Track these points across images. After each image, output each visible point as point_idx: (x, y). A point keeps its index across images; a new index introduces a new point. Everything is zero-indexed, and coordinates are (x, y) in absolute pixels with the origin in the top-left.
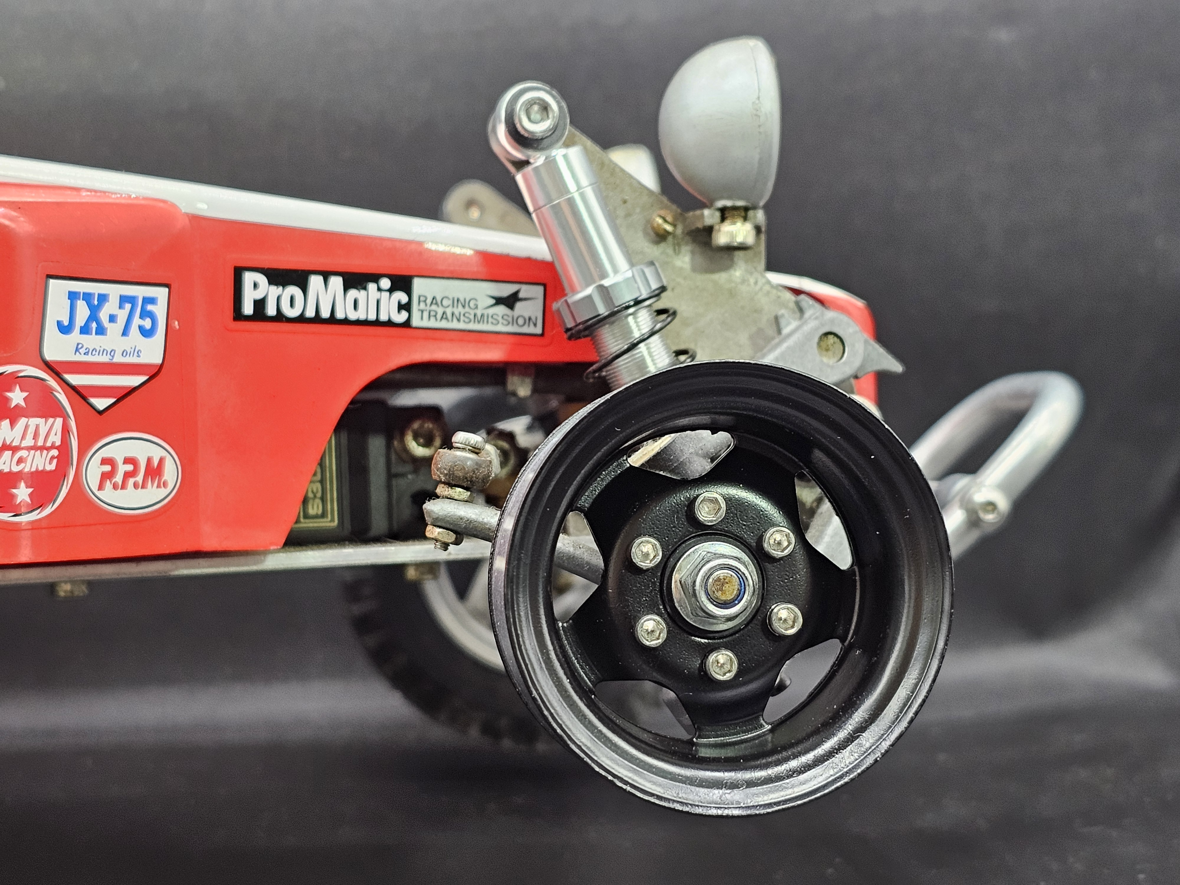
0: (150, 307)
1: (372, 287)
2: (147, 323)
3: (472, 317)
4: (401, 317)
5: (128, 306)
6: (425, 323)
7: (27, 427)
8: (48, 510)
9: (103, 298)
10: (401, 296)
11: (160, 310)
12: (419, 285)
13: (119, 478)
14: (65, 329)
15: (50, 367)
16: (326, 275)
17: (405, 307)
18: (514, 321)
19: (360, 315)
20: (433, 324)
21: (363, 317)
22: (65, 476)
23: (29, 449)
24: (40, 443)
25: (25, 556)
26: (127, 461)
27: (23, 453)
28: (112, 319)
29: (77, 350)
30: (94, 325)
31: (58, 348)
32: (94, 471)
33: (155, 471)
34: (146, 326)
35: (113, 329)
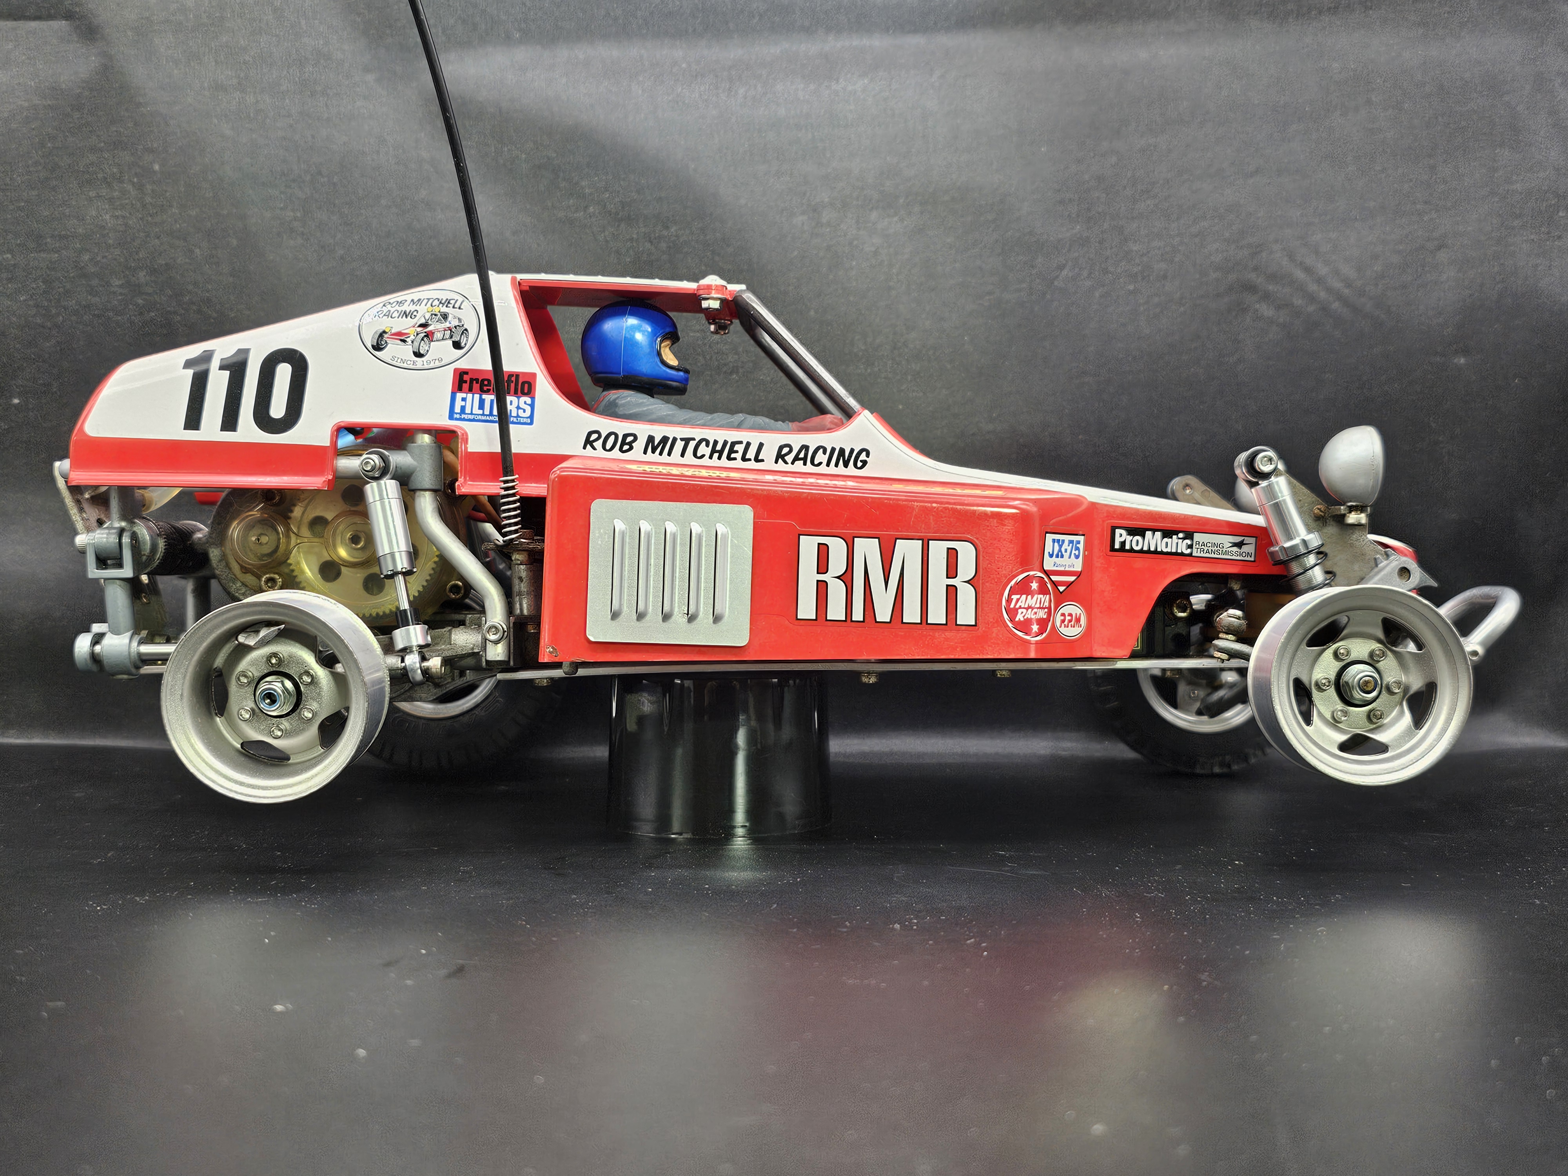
0: (1078, 545)
1: (1174, 537)
2: (1077, 552)
3: (1221, 551)
4: (1188, 551)
5: (1071, 545)
6: (1199, 554)
7: (1037, 599)
8: (1044, 635)
9: (1063, 542)
10: (1189, 542)
11: (1081, 546)
12: (1197, 537)
13: (1066, 623)
14: (1051, 556)
15: (1046, 573)
17: (1190, 547)
18: (1241, 555)
19: (1169, 550)
20: (1202, 554)
21: (1170, 551)
22: (1050, 621)
23: (1038, 608)
24: (1041, 606)
25: (1032, 655)
26: (1070, 615)
27: (1035, 610)
28: (1066, 551)
29: (1054, 565)
30: (1060, 553)
31: (1048, 564)
32: (1059, 618)
33: (1078, 620)
34: (1077, 554)
35: (1066, 555)
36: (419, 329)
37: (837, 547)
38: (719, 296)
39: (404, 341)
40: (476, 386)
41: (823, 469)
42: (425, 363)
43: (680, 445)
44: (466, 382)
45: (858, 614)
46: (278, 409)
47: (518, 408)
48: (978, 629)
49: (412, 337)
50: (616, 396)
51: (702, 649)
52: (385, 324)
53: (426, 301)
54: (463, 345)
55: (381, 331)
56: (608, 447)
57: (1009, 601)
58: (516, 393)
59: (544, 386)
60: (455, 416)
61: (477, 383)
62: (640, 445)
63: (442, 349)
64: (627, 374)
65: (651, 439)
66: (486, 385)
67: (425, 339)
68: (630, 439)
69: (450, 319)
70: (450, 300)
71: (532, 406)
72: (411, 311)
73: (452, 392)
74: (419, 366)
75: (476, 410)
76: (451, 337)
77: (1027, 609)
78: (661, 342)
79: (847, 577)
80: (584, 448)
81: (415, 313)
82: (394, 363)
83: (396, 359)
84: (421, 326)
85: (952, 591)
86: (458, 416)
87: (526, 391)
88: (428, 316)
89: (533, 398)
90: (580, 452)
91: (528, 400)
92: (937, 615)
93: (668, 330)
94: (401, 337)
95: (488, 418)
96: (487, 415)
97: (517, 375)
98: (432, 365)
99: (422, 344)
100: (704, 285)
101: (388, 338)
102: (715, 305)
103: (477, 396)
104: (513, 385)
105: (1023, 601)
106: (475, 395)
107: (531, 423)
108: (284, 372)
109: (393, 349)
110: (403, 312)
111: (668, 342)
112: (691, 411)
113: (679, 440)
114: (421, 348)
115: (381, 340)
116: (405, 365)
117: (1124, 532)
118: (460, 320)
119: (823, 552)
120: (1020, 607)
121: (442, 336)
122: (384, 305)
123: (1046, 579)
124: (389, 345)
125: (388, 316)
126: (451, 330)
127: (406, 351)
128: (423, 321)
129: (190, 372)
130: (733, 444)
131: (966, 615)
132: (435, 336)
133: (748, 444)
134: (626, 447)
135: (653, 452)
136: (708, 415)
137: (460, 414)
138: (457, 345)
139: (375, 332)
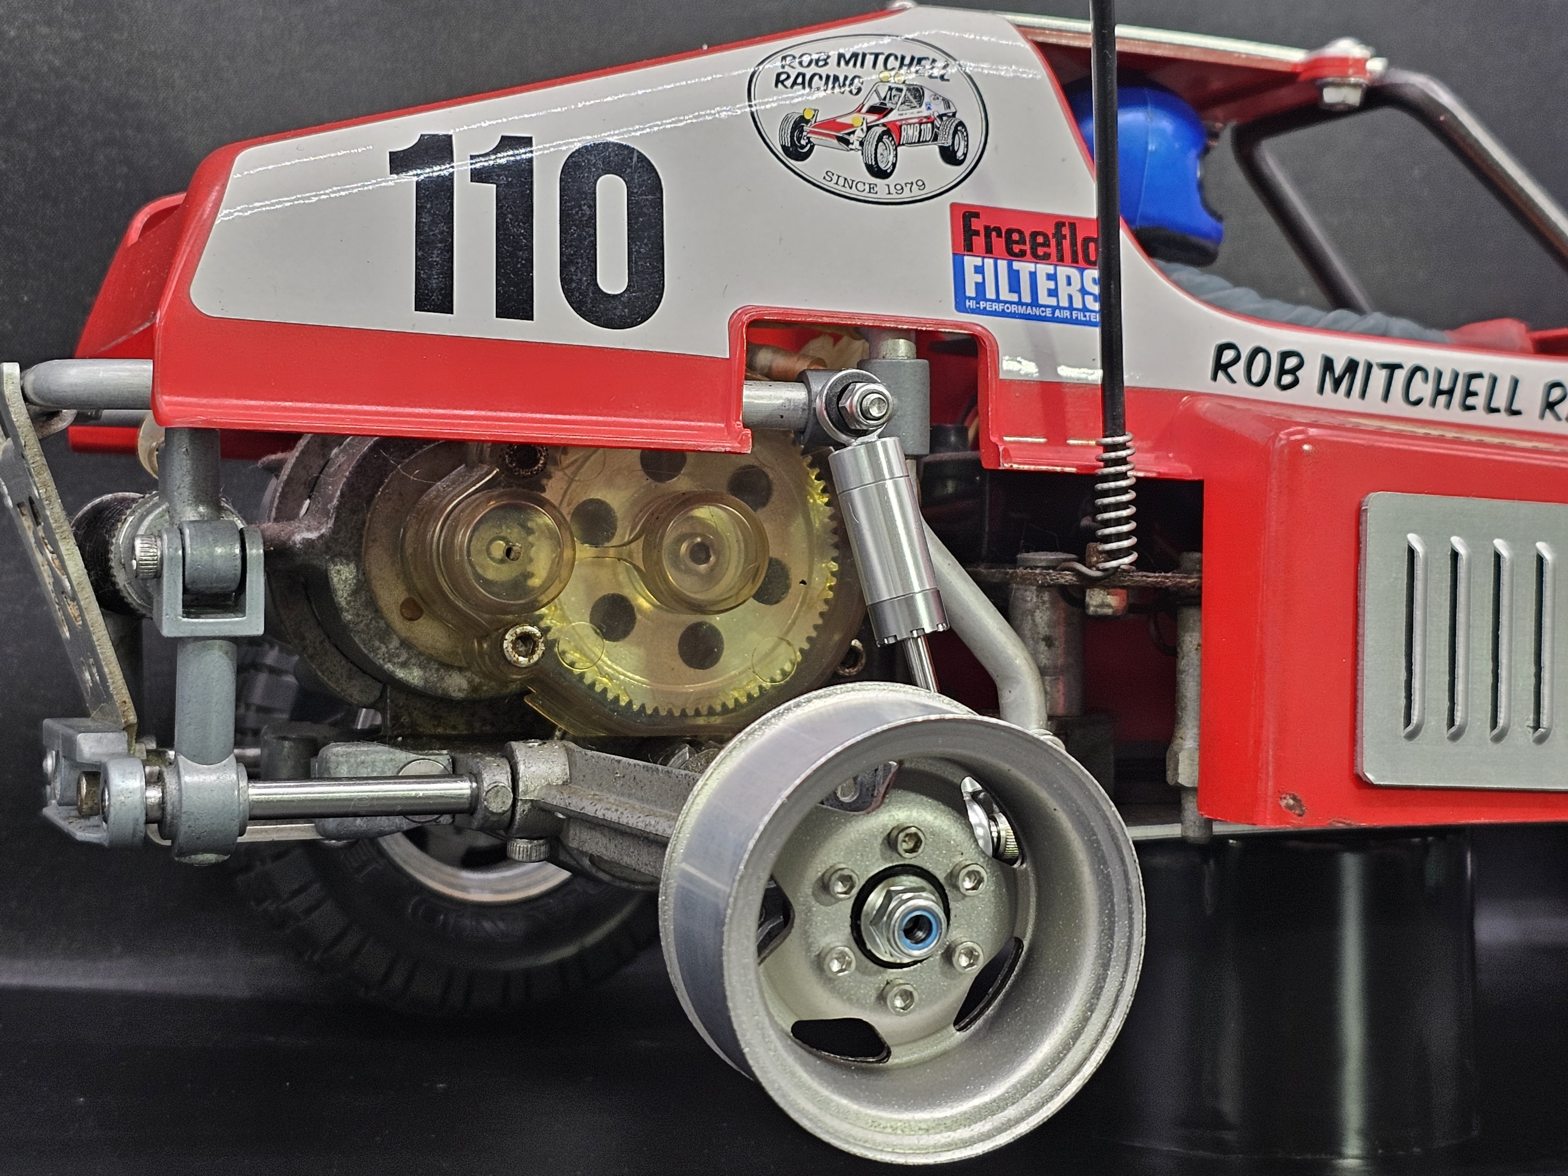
36: (871, 118)
38: (1360, 80)
39: (847, 142)
42: (892, 190)
43: (1379, 377)
46: (611, 273)
47: (1085, 291)
49: (859, 134)
52: (800, 101)
54: (960, 154)
55: (797, 116)
56: (1256, 377)
58: (1075, 261)
60: (968, 304)
61: (999, 235)
62: (1311, 373)
63: (922, 163)
65: (1328, 364)
66: (1017, 242)
67: (885, 139)
68: (1291, 363)
69: (926, 99)
70: (920, 61)
72: (845, 77)
73: (954, 255)
74: (881, 195)
75: (1006, 294)
80: (1215, 378)
81: (855, 83)
82: (831, 185)
83: (835, 178)
84: (872, 110)
86: (971, 304)
87: (1092, 257)
88: (882, 89)
90: (1208, 385)
91: (1098, 275)
94: (838, 132)
95: (1029, 311)
96: (1027, 305)
97: (1072, 224)
98: (906, 195)
99: (879, 151)
100: (1328, 58)
101: (812, 132)
102: (1349, 95)
103: (1003, 265)
104: (1066, 243)
109: (826, 157)
110: (831, 79)
113: (1377, 368)
114: (878, 155)
115: (799, 139)
116: (853, 193)
118: (947, 103)
121: (917, 134)
124: (816, 147)
126: (932, 123)
127: (852, 163)
128: (875, 101)
129: (409, 182)
130: (1469, 379)
132: (903, 134)
133: (1493, 380)
134: (1287, 379)
135: (1335, 389)
137: (977, 300)
138: (949, 156)
139: (786, 119)
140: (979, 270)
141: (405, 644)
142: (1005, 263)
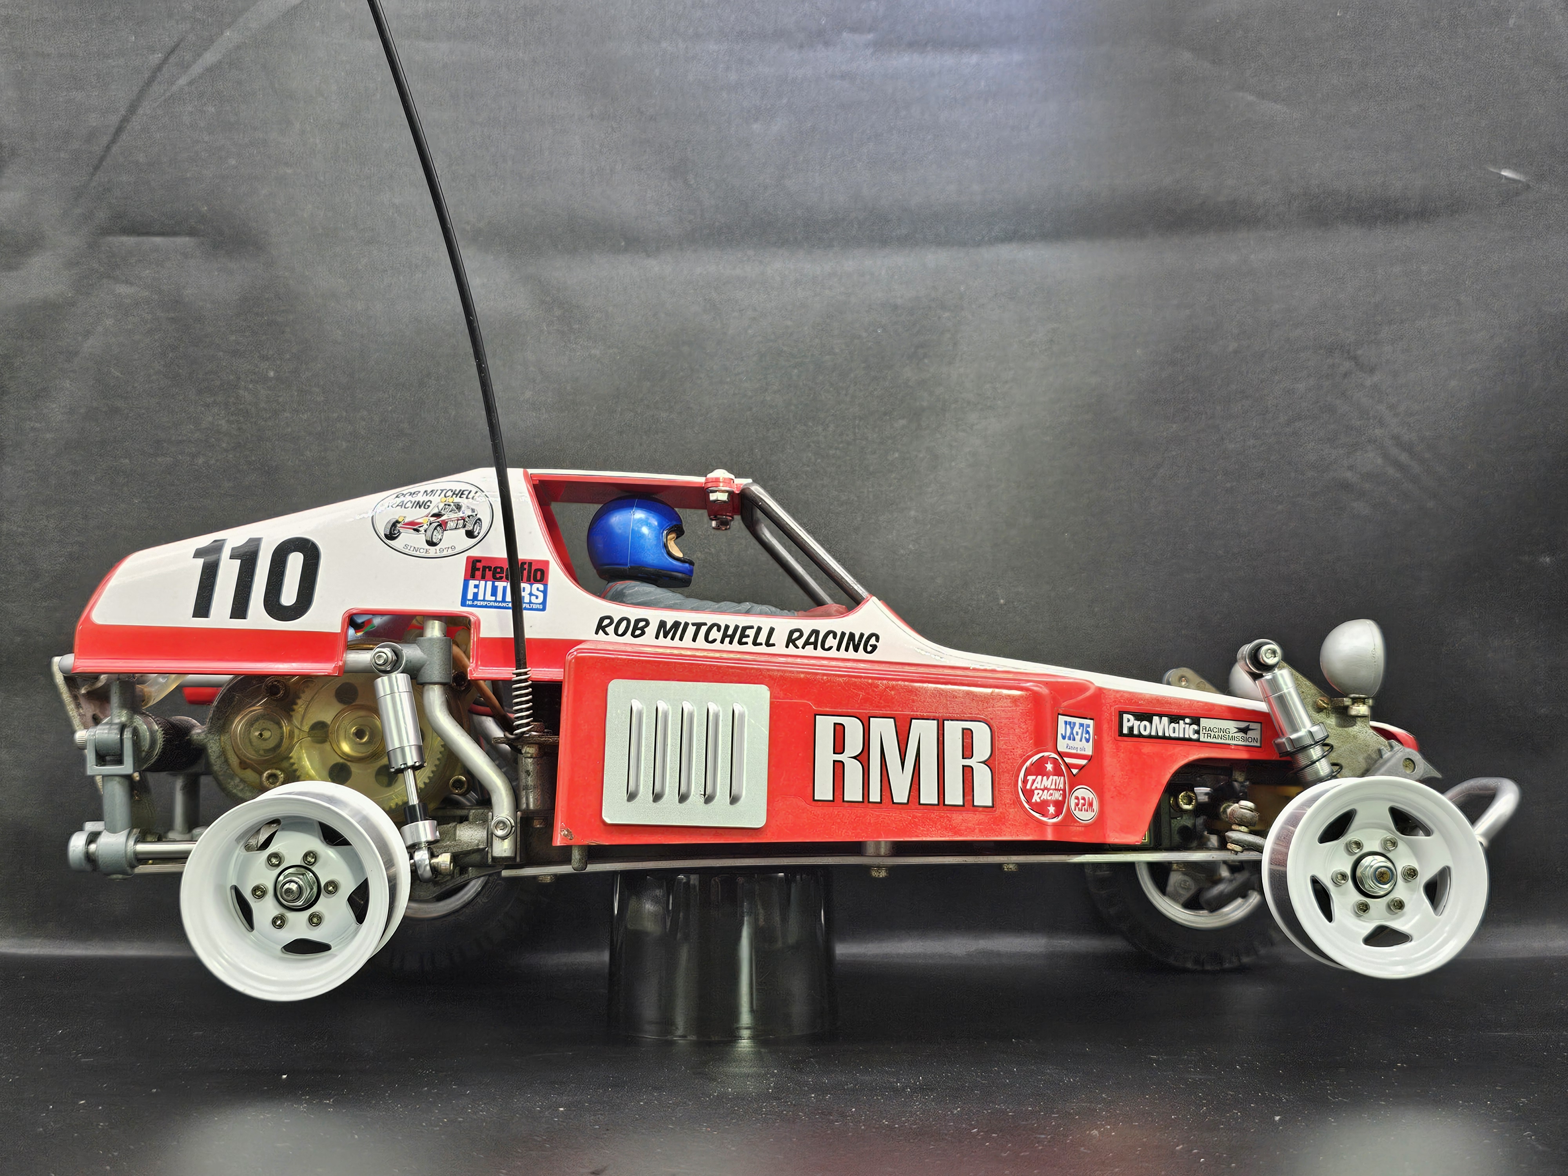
0: (1088, 729)
1: (1181, 722)
2: (1087, 736)
3: (1227, 737)
4: (1195, 737)
5: (1081, 728)
6: (1206, 740)
7: (1053, 780)
8: (1060, 817)
9: (1074, 724)
10: (1196, 727)
11: (1091, 730)
12: (1203, 722)
13: (1080, 806)
14: (1064, 738)
15: (1060, 754)
16: (1161, 716)
17: (1198, 732)
18: (1248, 740)
19: (1176, 735)
20: (1209, 740)
22: (1065, 802)
23: (1053, 790)
24: (1057, 788)
25: (1050, 837)
26: (1084, 799)
27: (1051, 791)
28: (1077, 733)
29: (1067, 747)
30: (1072, 736)
31: (1062, 746)
32: (1073, 802)
33: (1091, 805)
34: (1087, 737)
35: (1078, 738)
36: (432, 519)
37: (853, 727)
38: (727, 489)
39: (417, 530)
40: (489, 574)
41: (833, 653)
42: (438, 551)
43: (691, 630)
44: (478, 569)
45: (875, 796)
46: (289, 596)
47: (531, 594)
48: (995, 811)
49: (425, 526)
50: (623, 587)
51: (719, 831)
52: (398, 514)
53: (439, 492)
54: (476, 534)
55: (395, 520)
56: (620, 631)
57: (1025, 782)
58: (528, 581)
59: (556, 573)
60: (468, 602)
61: (490, 570)
62: (651, 630)
63: (455, 538)
64: (632, 565)
65: (662, 624)
66: (499, 573)
67: (438, 528)
68: (642, 624)
69: (463, 509)
70: (463, 491)
71: (545, 592)
72: (424, 501)
73: (464, 580)
74: (432, 554)
75: (489, 597)
76: (464, 526)
77: (1043, 790)
78: (667, 535)
79: (863, 757)
80: (597, 633)
81: (429, 504)
82: (406, 551)
83: (409, 548)
84: (433, 516)
85: (967, 772)
86: (470, 603)
87: (538, 578)
88: (441, 506)
89: (546, 585)
90: (592, 636)
91: (541, 587)
92: (954, 796)
93: (675, 523)
94: (415, 526)
95: (500, 604)
96: (499, 602)
97: (530, 563)
98: (445, 553)
99: (435, 533)
100: (712, 478)
101: (401, 527)
102: (723, 497)
103: (489, 584)
104: (525, 572)
105: (1038, 782)
106: (488, 582)
107: (544, 609)
108: (296, 562)
109: (406, 538)
110: (416, 503)
111: (673, 535)
112: (699, 600)
113: (690, 625)
114: (434, 537)
115: (394, 530)
116: (418, 554)
117: (1131, 717)
118: (473, 511)
119: (839, 732)
120: (1036, 789)
121: (455, 525)
122: (397, 497)
123: (1060, 761)
124: (402, 534)
125: (402, 506)
126: (464, 520)
127: (419, 540)
128: (436, 511)
129: (200, 562)
130: (745, 629)
131: (983, 796)
132: (448, 525)
133: (759, 629)
134: (638, 632)
135: (665, 637)
136: (715, 603)
137: (473, 600)
138: (470, 534)
139: (388, 522)
140: (476, 586)
141: (242, 780)
142: (491, 582)
